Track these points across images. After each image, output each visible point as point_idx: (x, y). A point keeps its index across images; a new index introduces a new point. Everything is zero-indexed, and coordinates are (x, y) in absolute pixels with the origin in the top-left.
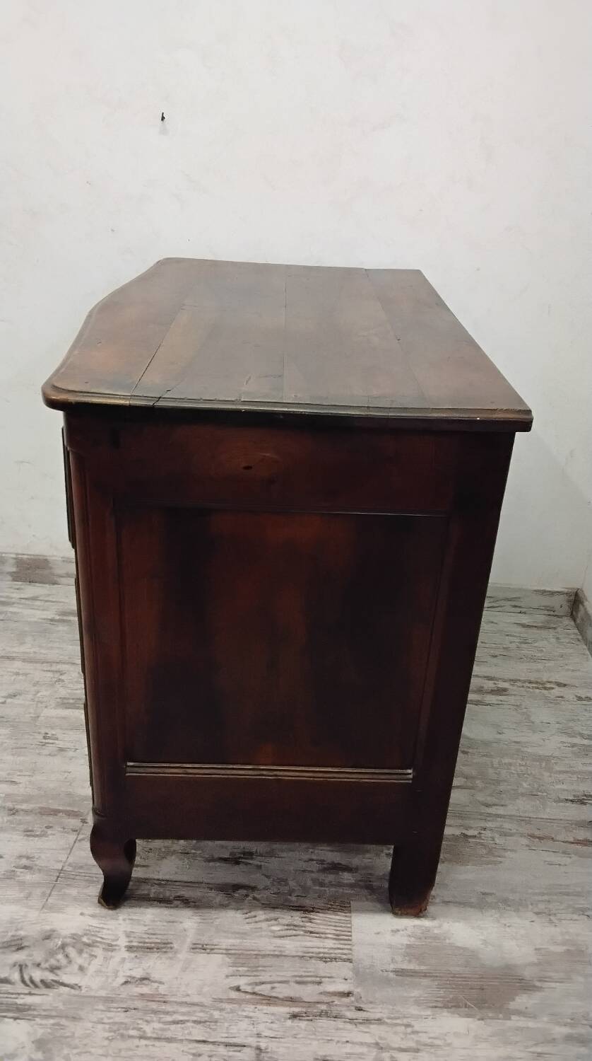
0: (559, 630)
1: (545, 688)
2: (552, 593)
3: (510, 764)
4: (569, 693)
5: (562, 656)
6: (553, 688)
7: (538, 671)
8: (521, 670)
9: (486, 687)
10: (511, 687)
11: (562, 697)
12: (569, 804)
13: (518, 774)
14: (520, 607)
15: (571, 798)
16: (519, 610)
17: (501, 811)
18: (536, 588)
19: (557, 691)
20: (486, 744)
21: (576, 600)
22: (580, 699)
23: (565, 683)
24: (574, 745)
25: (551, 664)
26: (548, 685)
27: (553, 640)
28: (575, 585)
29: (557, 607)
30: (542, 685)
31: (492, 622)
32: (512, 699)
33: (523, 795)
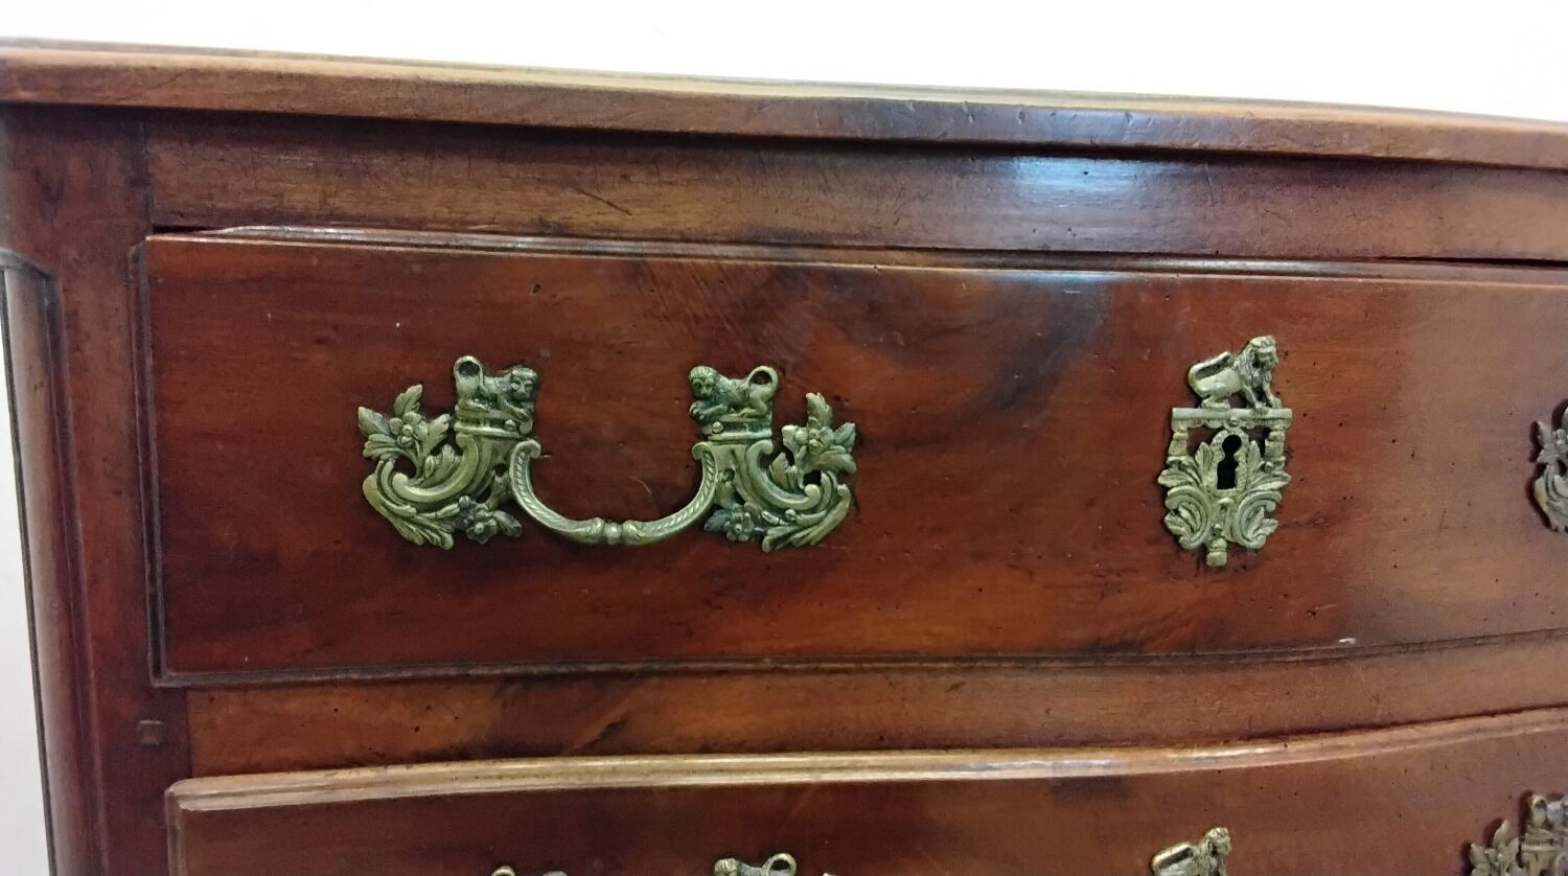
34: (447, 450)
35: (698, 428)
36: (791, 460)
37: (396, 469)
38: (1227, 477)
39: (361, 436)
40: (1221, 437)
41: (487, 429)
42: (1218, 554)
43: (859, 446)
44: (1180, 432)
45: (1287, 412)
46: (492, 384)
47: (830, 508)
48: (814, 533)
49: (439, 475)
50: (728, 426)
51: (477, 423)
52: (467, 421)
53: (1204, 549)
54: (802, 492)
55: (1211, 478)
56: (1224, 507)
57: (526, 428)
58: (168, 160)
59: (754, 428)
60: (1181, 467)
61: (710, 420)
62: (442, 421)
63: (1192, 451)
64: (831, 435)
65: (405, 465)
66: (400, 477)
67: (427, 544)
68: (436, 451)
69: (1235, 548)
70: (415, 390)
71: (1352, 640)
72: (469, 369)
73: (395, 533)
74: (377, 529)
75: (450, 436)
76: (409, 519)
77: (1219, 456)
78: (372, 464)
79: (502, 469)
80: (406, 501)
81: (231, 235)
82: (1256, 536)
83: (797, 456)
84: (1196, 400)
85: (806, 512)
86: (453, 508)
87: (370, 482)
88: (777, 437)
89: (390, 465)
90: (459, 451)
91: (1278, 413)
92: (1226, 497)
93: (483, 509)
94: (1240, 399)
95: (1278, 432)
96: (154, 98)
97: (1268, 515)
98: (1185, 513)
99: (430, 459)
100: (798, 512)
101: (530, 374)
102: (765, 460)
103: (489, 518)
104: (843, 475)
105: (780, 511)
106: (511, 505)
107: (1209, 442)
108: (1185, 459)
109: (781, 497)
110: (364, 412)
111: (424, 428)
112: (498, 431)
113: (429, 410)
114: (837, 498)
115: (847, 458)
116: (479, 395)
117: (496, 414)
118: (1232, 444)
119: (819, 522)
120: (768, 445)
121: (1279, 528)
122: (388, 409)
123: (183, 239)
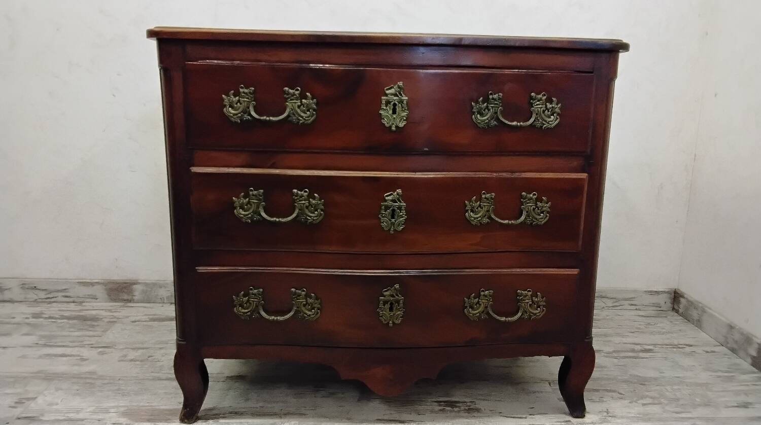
0: (669, 317)
1: (679, 348)
2: (657, 293)
3: (679, 389)
4: (699, 350)
5: (680, 331)
6: (685, 348)
7: (668, 339)
8: (658, 339)
9: (636, 349)
10: (654, 348)
11: (694, 352)
12: (736, 408)
13: (689, 394)
14: (635, 305)
15: (736, 405)
16: (634, 307)
17: (689, 415)
18: (645, 290)
19: (688, 349)
20: (655, 379)
21: (676, 297)
22: (707, 352)
23: (691, 344)
24: (719, 377)
25: (675, 335)
26: (680, 346)
27: (668, 323)
28: (673, 286)
29: (662, 303)
30: (677, 346)
31: (619, 315)
32: (659, 355)
33: (699, 405)
34: (239, 104)
35: (286, 100)
36: (304, 107)
37: (229, 107)
38: (394, 112)
39: (223, 100)
40: (392, 103)
41: (246, 99)
42: (394, 128)
43: (317, 104)
44: (384, 102)
45: (407, 98)
46: (246, 91)
47: (312, 117)
48: (309, 121)
49: (237, 108)
50: (291, 100)
51: (244, 98)
52: (242, 98)
53: (390, 127)
54: (306, 113)
55: (391, 112)
56: (394, 118)
57: (253, 99)
58: (189, 49)
59: (297, 100)
60: (384, 110)
61: (289, 98)
62: (237, 98)
63: (386, 106)
64: (311, 101)
65: (231, 106)
66: (230, 109)
67: (235, 122)
68: (236, 104)
69: (397, 127)
70: (232, 92)
71: (427, 149)
72: (242, 88)
73: (229, 120)
74: (226, 118)
75: (239, 101)
76: (231, 117)
77: (392, 107)
78: (225, 106)
79: (249, 108)
80: (231, 113)
81: (200, 62)
82: (401, 125)
83: (305, 106)
84: (386, 95)
85: (308, 117)
86: (240, 115)
87: (225, 109)
88: (301, 102)
89: (228, 106)
90: (241, 104)
91: (405, 98)
92: (395, 116)
93: (245, 116)
94: (396, 95)
95: (405, 102)
96: (186, 37)
97: (404, 120)
98: (386, 119)
99: (235, 105)
100: (306, 117)
101: (253, 89)
102: (299, 107)
103: (247, 117)
104: (314, 110)
105: (302, 117)
106: (250, 115)
107: (390, 104)
108: (385, 108)
109: (302, 114)
110: (223, 96)
111: (234, 99)
112: (247, 100)
113: (235, 96)
114: (313, 114)
115: (315, 106)
116: (244, 93)
117: (247, 97)
118: (395, 105)
119: (310, 120)
120: (299, 104)
121: (407, 123)
122: (228, 95)
123: (191, 63)
